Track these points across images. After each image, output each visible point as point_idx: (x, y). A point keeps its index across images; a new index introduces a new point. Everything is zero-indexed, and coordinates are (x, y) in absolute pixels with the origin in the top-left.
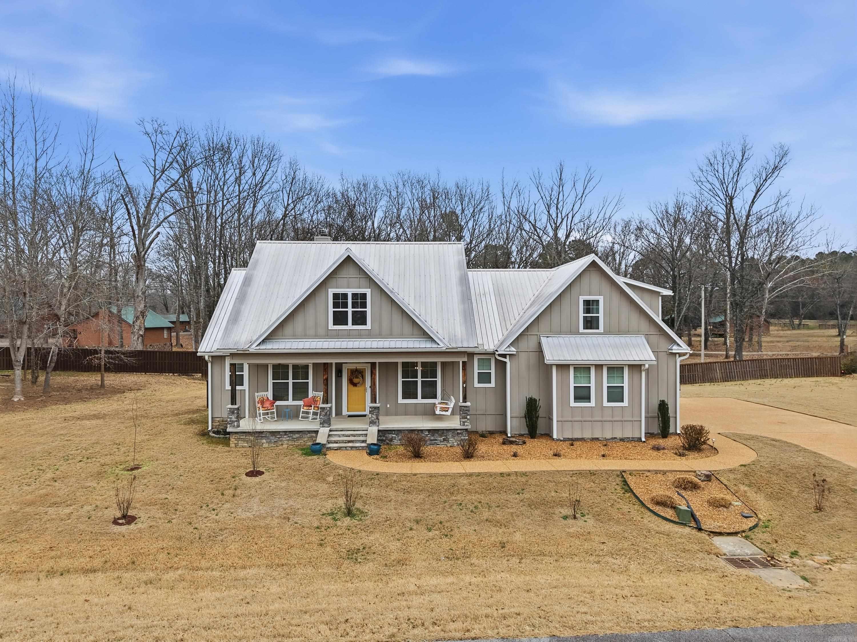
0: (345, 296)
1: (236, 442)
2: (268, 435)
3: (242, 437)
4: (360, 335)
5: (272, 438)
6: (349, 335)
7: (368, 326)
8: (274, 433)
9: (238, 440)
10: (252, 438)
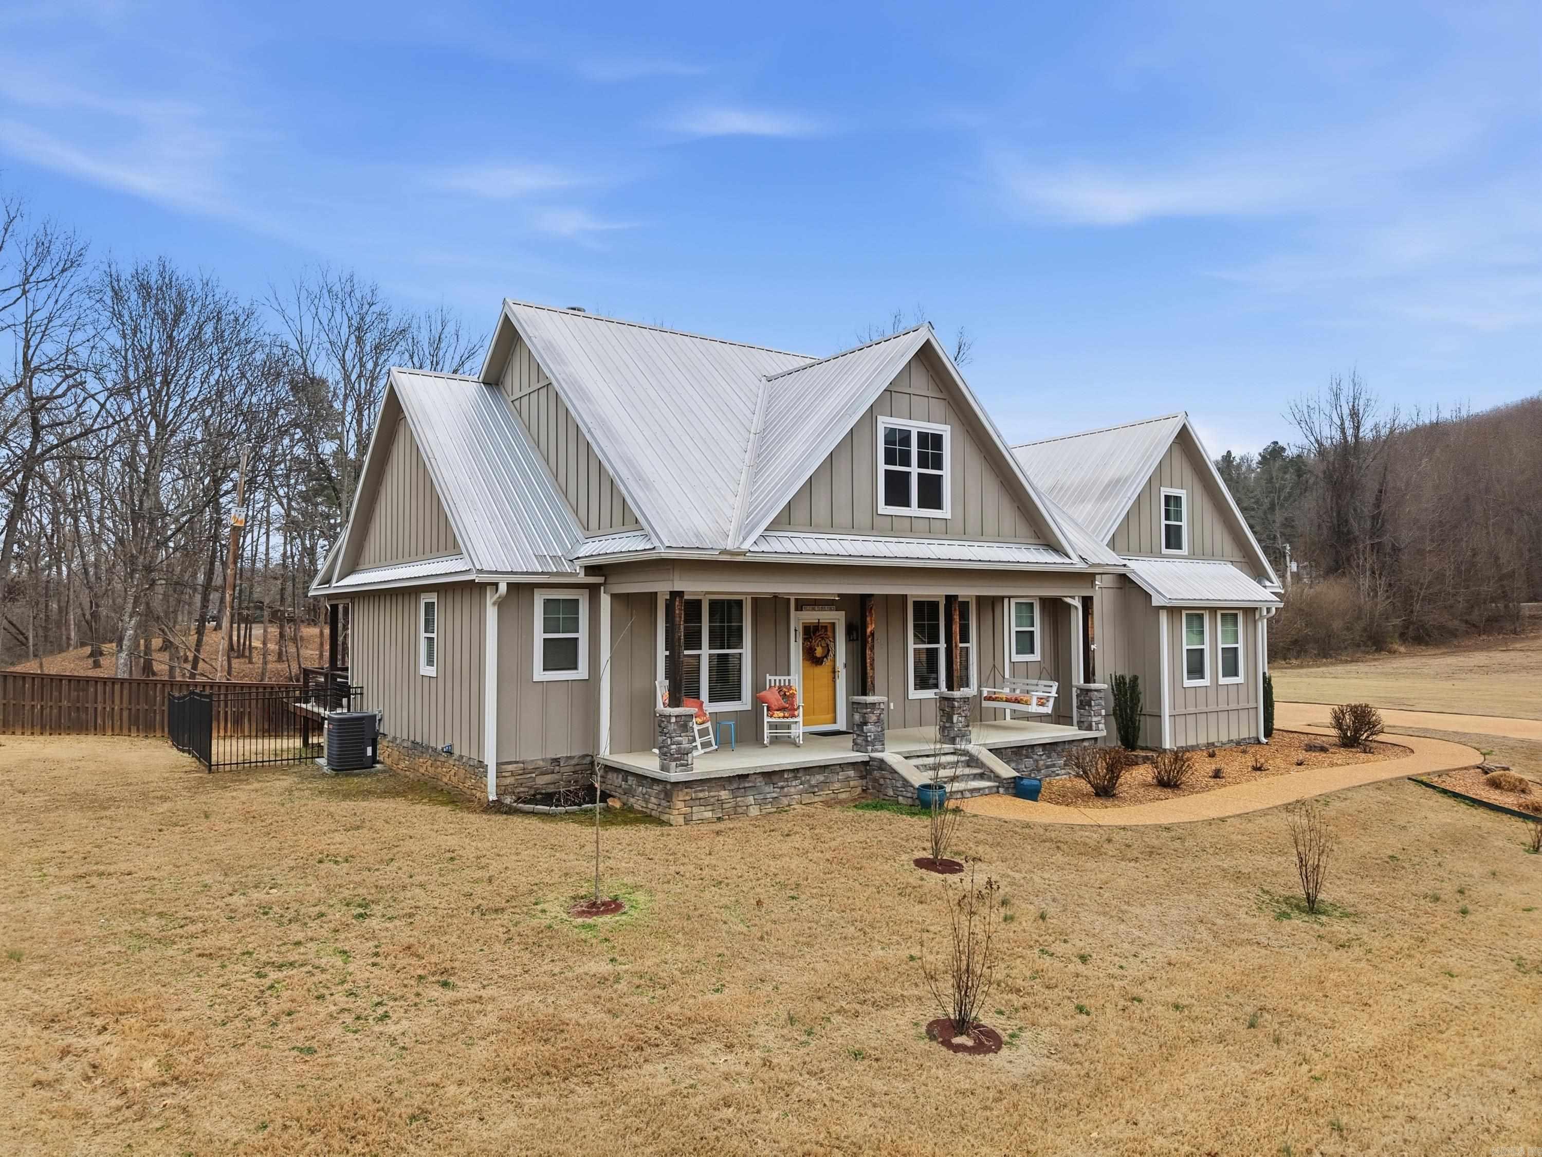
0: (905, 437)
1: (689, 810)
2: (760, 782)
3: (701, 795)
4: (930, 531)
5: (768, 789)
6: (911, 529)
7: (946, 512)
8: (770, 776)
9: (691, 803)
10: (724, 794)
